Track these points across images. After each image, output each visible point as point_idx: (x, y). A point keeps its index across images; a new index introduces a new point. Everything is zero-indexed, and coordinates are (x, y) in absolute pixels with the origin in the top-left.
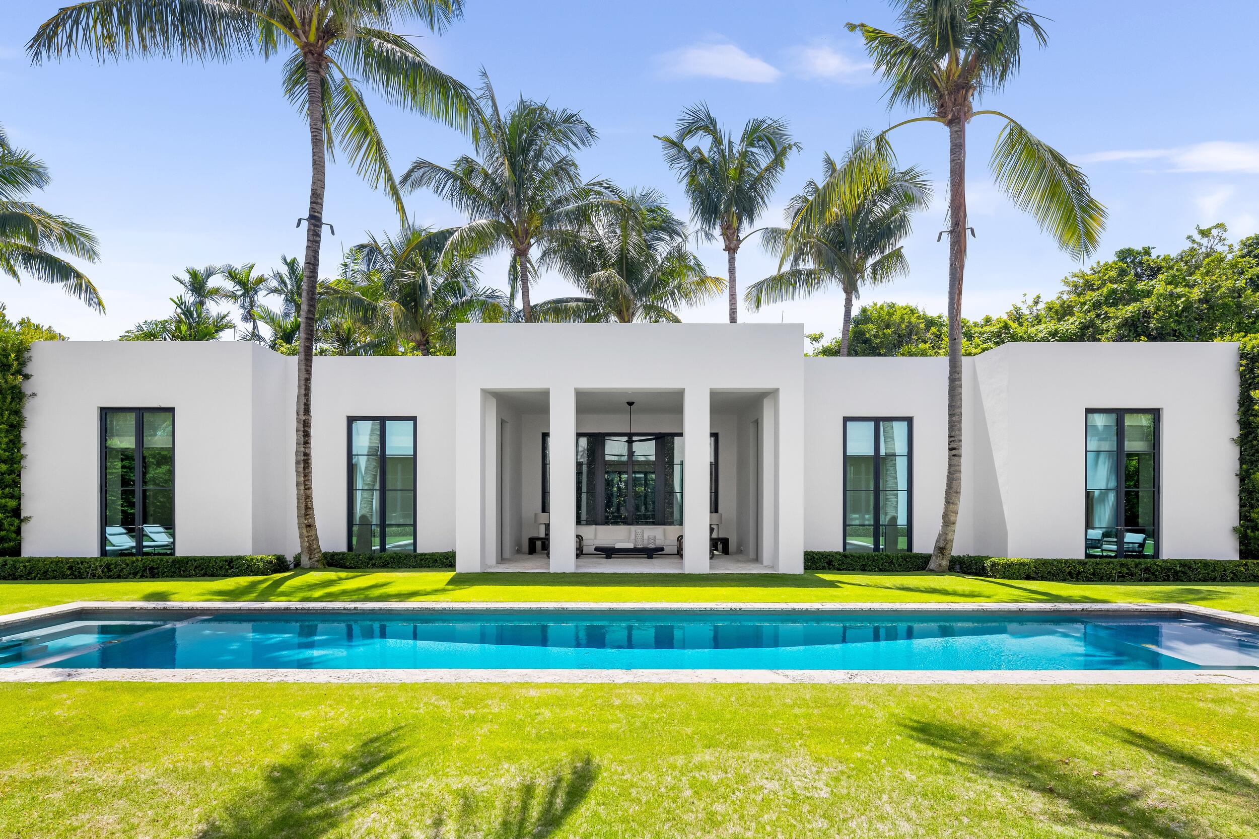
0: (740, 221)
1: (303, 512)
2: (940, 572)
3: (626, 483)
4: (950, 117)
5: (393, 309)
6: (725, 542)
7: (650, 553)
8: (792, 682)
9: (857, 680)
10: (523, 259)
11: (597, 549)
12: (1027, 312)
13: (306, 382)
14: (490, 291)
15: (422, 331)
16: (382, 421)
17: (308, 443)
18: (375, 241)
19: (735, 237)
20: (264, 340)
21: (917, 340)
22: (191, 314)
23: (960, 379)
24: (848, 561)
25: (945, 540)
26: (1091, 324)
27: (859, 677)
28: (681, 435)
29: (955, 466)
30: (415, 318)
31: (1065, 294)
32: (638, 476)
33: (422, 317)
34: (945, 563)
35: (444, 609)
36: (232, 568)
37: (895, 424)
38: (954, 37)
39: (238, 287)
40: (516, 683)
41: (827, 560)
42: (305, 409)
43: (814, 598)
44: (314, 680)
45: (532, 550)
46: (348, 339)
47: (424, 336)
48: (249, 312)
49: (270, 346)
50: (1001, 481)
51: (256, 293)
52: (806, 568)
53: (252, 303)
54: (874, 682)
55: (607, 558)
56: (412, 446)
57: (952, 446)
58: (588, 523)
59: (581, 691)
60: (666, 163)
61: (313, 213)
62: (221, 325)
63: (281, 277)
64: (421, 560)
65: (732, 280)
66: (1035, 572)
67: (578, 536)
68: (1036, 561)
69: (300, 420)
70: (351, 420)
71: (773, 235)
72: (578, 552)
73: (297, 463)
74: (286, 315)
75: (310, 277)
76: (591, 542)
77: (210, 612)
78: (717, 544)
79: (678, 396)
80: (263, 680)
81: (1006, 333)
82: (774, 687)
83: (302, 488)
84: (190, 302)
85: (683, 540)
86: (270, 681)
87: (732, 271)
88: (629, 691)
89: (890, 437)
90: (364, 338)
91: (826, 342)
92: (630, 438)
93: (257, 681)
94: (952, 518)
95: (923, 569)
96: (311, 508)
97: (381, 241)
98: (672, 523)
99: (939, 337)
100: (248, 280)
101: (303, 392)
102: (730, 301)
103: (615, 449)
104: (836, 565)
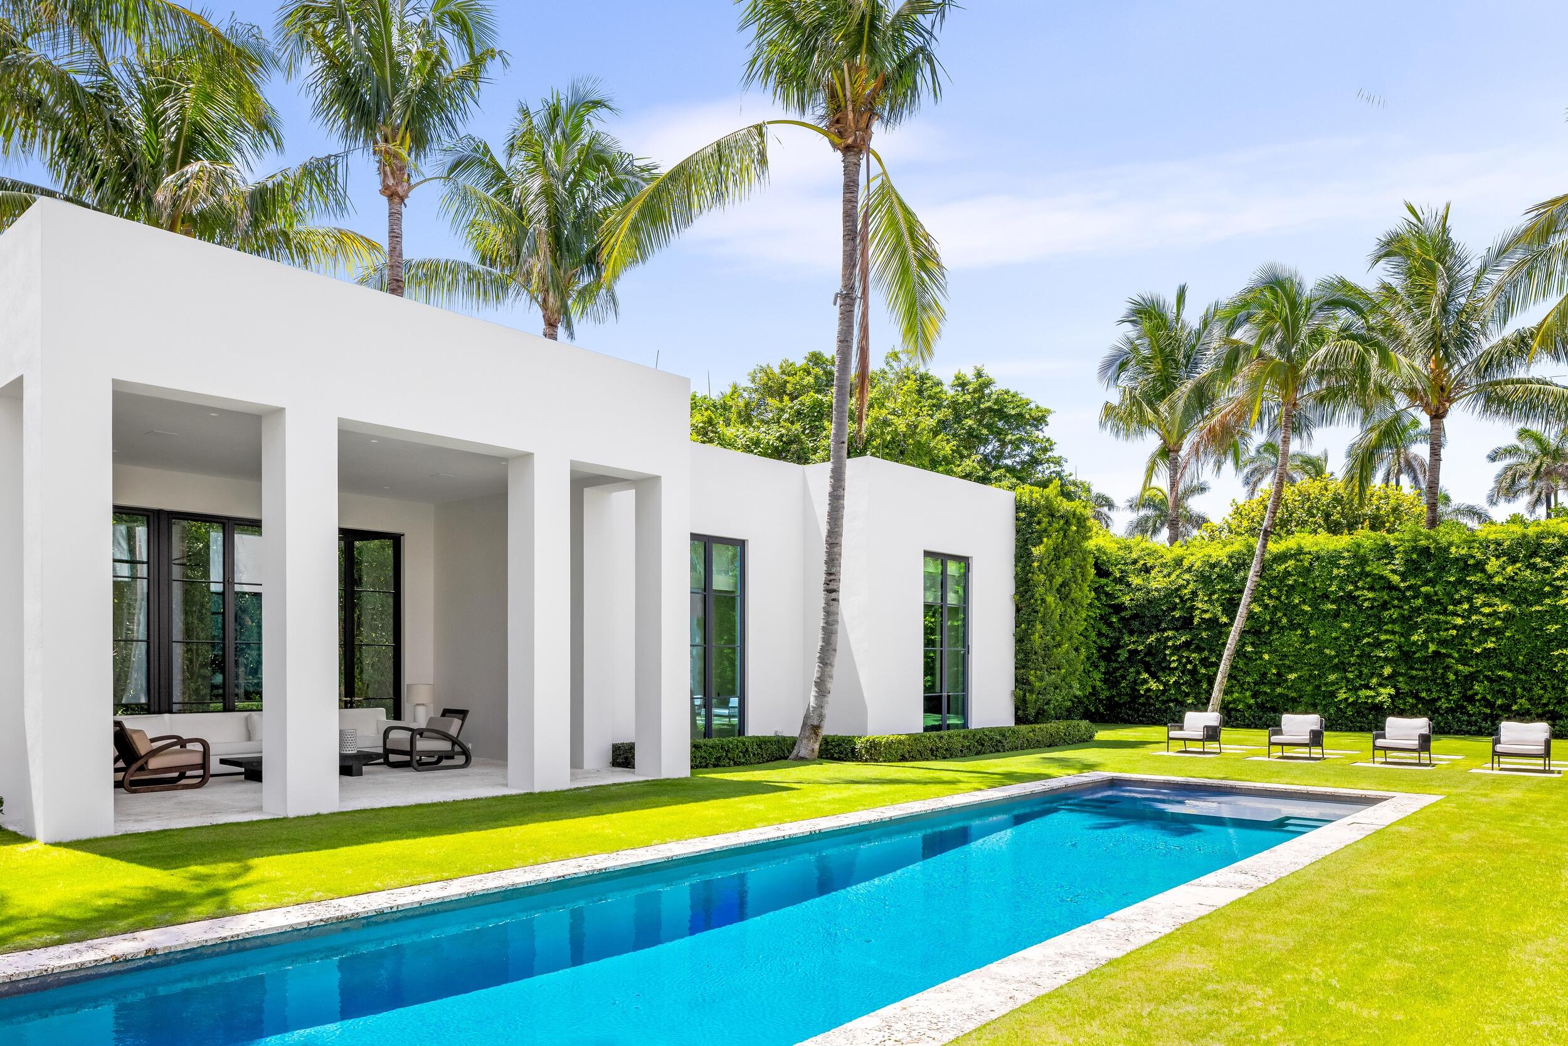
19: (406, 176)
25: (820, 715)
26: (795, 440)
29: (834, 614)
34: (817, 747)
38: (869, 38)
57: (831, 587)
94: (829, 685)
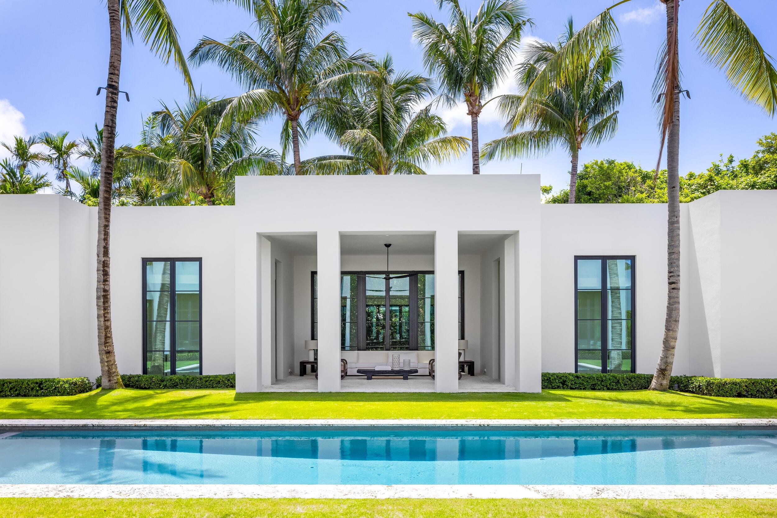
0: (482, 89)
1: (103, 340)
2: (660, 389)
3: (384, 314)
5: (182, 166)
6: (471, 365)
7: (406, 374)
8: (543, 498)
9: (604, 495)
10: (294, 124)
11: (359, 371)
12: (725, 169)
13: (105, 228)
14: (266, 151)
15: (208, 185)
16: (172, 261)
17: (107, 281)
18: (167, 109)
19: (477, 103)
20: (75, 196)
21: (635, 191)
22: (15, 174)
23: (678, 222)
24: (580, 381)
25: (666, 363)
27: (606, 492)
28: (432, 272)
29: (674, 298)
30: (202, 174)
31: (761, 153)
32: (394, 308)
33: (207, 173)
34: (666, 382)
35: (223, 426)
36: (42, 389)
37: (619, 262)
39: (53, 151)
40: (285, 498)
41: (561, 380)
42: (104, 251)
43: (553, 415)
44: (97, 496)
45: (303, 372)
46: (147, 194)
47: (209, 190)
48: (62, 172)
49: (80, 200)
51: (68, 156)
52: (543, 387)
53: (65, 165)
54: (620, 497)
55: (368, 379)
56: (198, 283)
57: (671, 281)
58: (352, 348)
59: (345, 507)
61: (111, 83)
62: (38, 184)
63: (90, 143)
64: (206, 381)
65: (475, 140)
66: (746, 391)
67: (342, 360)
69: (100, 261)
70: (146, 262)
72: (343, 374)
73: (98, 298)
74: (94, 174)
75: (108, 138)
76: (354, 365)
77: (18, 429)
78: (463, 366)
79: (431, 237)
80: (51, 495)
81: (712, 185)
82: (527, 503)
83: (102, 319)
84: (14, 165)
85: (435, 363)
86: (56, 497)
87: (475, 131)
88: (390, 507)
89: (615, 274)
90: (158, 192)
91: (556, 193)
92: (388, 275)
93: (45, 496)
94: (672, 344)
95: (647, 388)
96: (110, 337)
97: (173, 109)
98: (424, 348)
99: (652, 188)
100: (62, 145)
101: (103, 237)
102: (473, 157)
103: (374, 285)
104: (570, 385)
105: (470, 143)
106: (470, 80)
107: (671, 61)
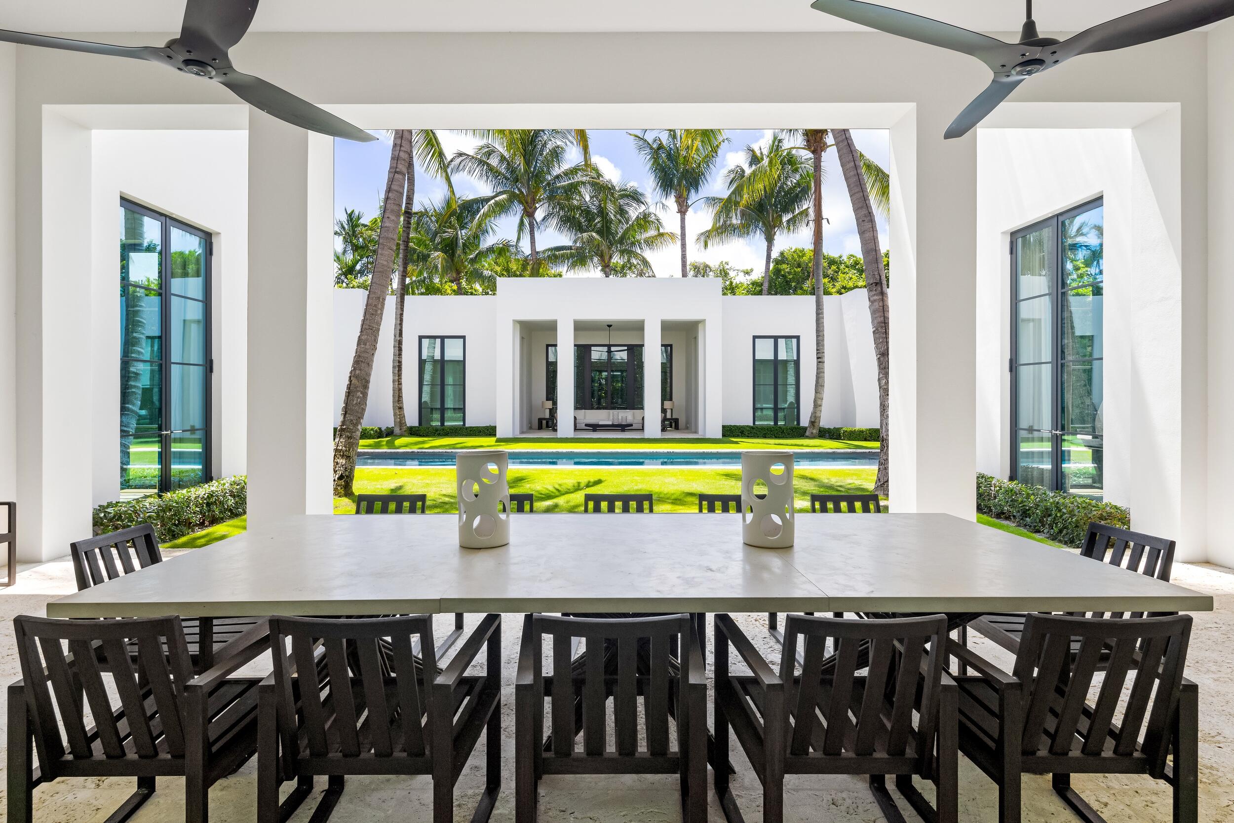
0: (689, 192)
1: (397, 399)
2: (813, 437)
3: (606, 379)
4: (813, 149)
5: (440, 258)
6: (676, 421)
7: (623, 427)
10: (530, 218)
11: (588, 425)
15: (457, 270)
16: (442, 338)
17: (401, 355)
19: (685, 204)
23: (822, 313)
24: (755, 431)
25: (815, 417)
29: (820, 369)
30: (452, 260)
32: (615, 373)
33: (457, 260)
34: (817, 431)
37: (788, 339)
41: (740, 431)
42: (399, 333)
45: (544, 427)
47: (458, 274)
50: (853, 378)
52: (724, 435)
55: (593, 430)
56: (463, 354)
57: (818, 356)
58: (583, 408)
60: (635, 150)
63: (342, 225)
64: (471, 431)
65: (683, 234)
67: (575, 417)
68: (870, 429)
69: (397, 340)
70: (421, 338)
71: (712, 201)
72: (575, 426)
73: (395, 368)
76: (582, 421)
78: (671, 422)
79: (642, 322)
83: (397, 383)
85: (644, 419)
87: (683, 228)
91: (754, 276)
92: (610, 348)
94: (819, 403)
95: (803, 436)
96: (402, 397)
98: (636, 409)
101: (399, 322)
102: (682, 249)
103: (598, 354)
104: (746, 433)
105: (680, 237)
106: (679, 184)
107: (817, 198)
